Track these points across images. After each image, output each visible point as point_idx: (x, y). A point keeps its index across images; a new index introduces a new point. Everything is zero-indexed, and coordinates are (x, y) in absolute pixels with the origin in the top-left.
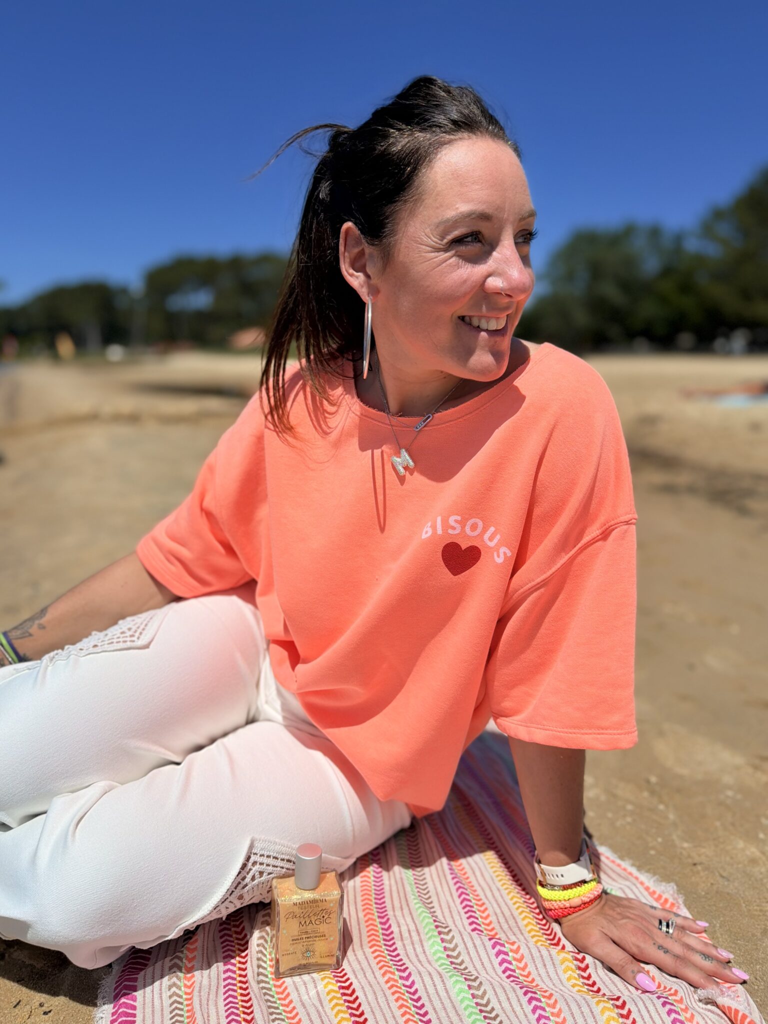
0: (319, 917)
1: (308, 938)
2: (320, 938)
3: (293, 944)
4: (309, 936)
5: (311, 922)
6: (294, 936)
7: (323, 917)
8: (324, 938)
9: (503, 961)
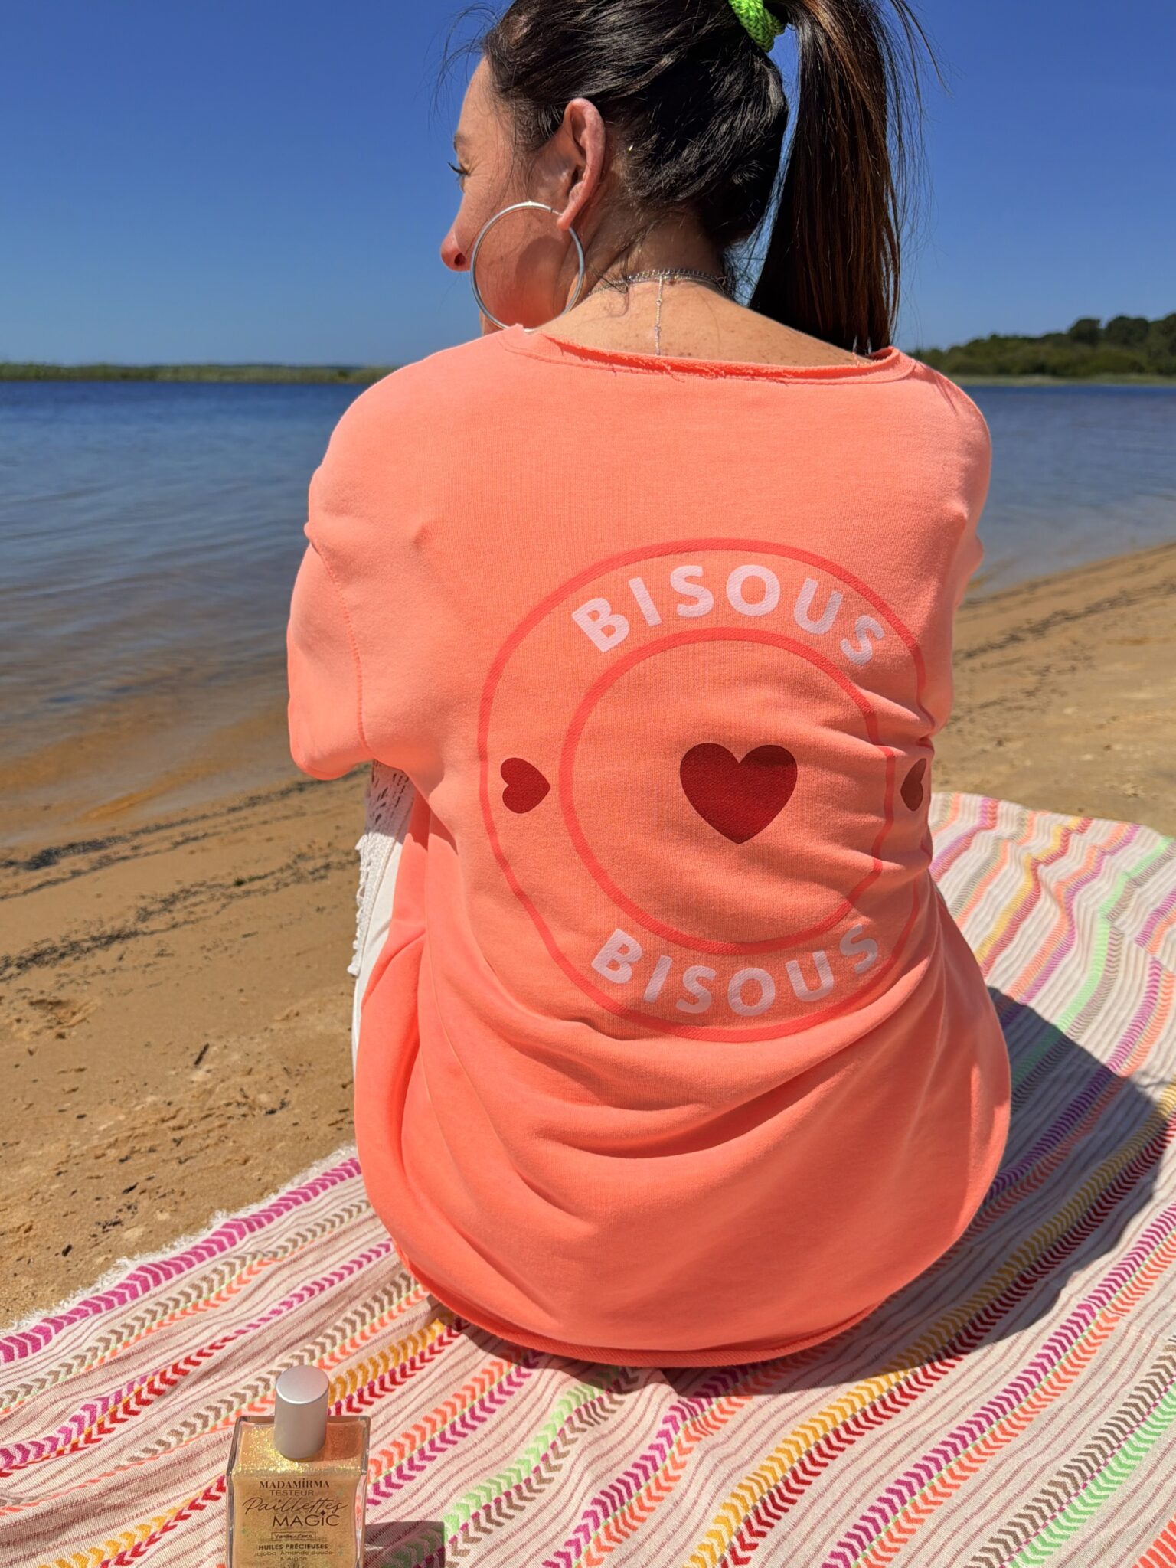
0: (313, 1513)
1: (292, 1546)
2: (316, 1550)
3: (261, 1555)
4: (294, 1543)
5: (296, 1520)
6: (262, 1540)
7: (323, 1513)
8: (324, 1550)
9: (658, 1447)
